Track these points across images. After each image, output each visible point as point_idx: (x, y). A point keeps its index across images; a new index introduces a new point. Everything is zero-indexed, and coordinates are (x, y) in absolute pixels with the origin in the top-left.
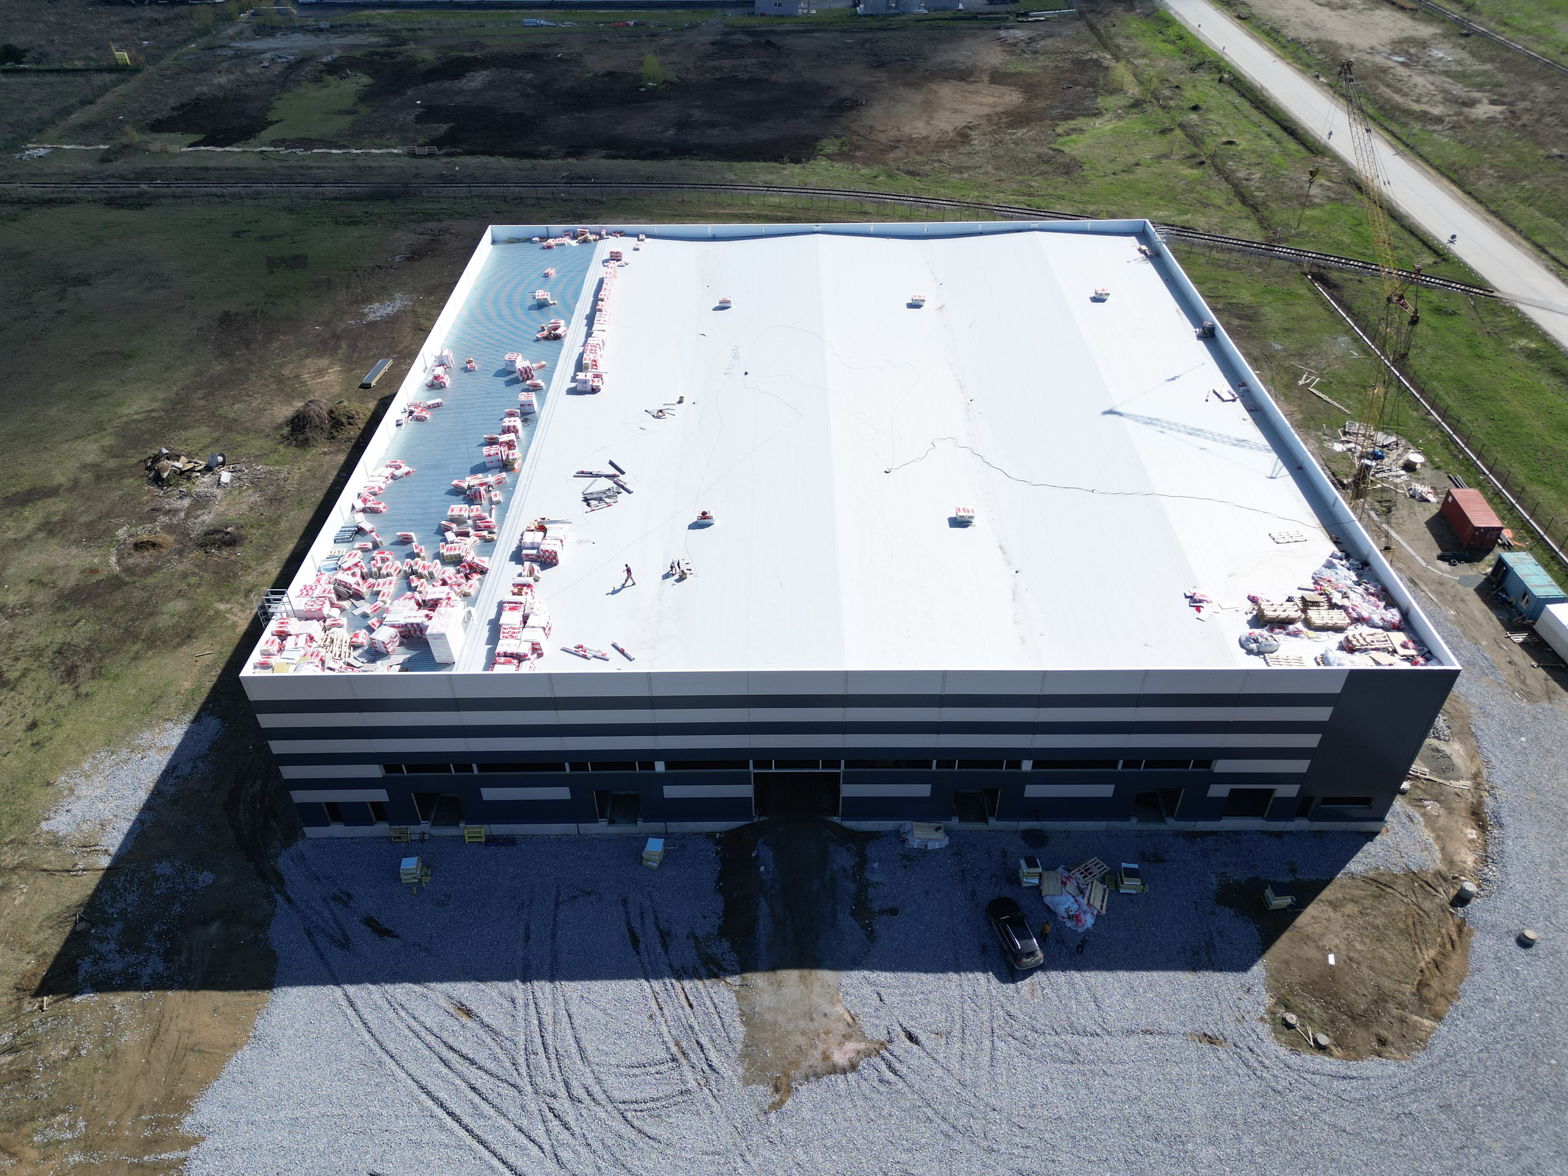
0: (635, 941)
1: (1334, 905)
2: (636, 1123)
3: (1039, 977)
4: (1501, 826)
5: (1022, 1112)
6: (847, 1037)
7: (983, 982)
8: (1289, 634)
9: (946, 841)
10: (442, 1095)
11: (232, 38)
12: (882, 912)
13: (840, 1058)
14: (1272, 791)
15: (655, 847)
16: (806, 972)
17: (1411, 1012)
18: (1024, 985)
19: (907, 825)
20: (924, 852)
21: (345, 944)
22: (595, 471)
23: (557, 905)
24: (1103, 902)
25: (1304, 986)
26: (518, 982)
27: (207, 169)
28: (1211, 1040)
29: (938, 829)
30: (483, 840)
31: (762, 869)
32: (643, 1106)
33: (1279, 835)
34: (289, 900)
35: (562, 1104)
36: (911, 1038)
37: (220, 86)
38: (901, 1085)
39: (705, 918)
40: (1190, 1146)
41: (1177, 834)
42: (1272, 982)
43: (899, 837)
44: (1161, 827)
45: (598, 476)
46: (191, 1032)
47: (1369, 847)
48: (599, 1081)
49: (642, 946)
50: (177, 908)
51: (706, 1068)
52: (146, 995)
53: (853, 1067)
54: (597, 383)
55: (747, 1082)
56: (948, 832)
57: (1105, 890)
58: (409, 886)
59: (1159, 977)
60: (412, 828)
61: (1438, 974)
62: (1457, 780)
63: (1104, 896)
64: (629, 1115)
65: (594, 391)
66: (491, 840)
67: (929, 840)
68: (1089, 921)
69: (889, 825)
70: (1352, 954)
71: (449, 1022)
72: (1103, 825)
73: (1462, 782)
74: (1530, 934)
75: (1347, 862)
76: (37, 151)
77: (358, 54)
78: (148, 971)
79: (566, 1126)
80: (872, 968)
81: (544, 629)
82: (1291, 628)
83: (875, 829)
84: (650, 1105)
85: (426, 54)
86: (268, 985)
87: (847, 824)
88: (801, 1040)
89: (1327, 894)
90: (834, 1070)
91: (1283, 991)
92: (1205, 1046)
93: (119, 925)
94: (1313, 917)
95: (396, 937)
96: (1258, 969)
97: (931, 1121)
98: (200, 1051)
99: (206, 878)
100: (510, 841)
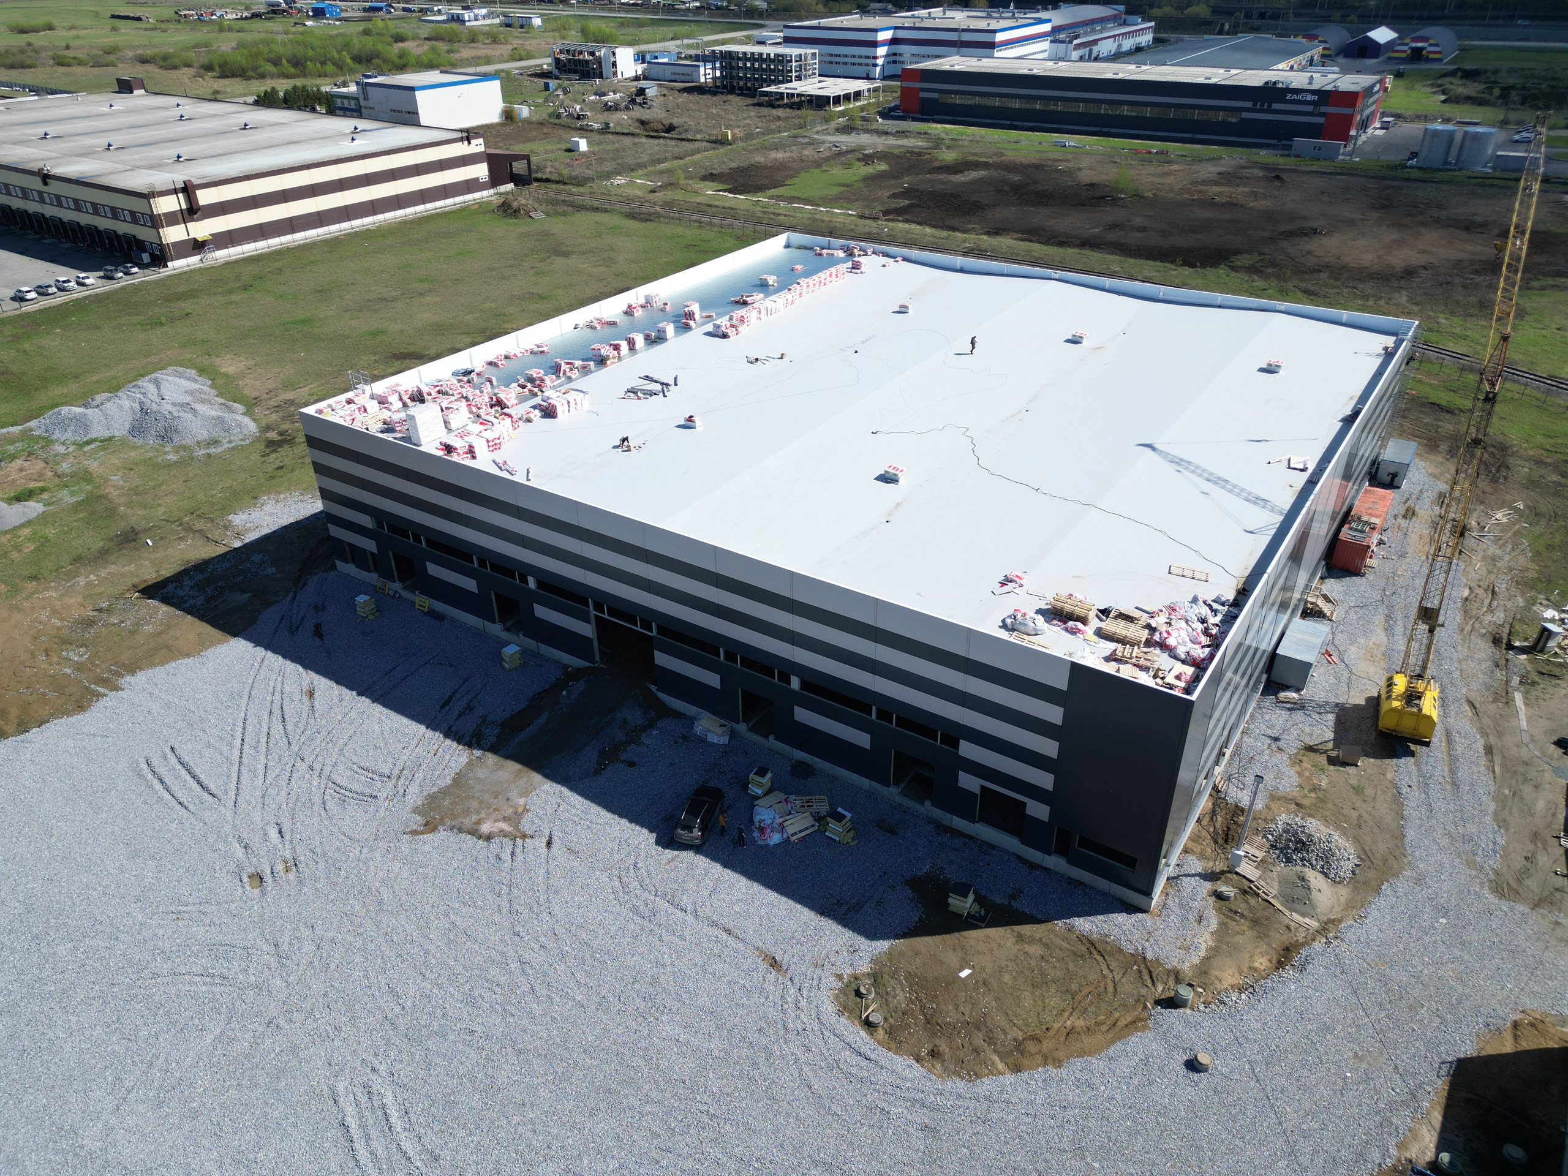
0: (446, 703)
1: (1020, 938)
2: (327, 797)
3: (688, 855)
4: (1302, 970)
5: (567, 926)
6: (505, 819)
7: (643, 838)
8: (1066, 630)
9: (725, 740)
10: (250, 728)
12: (623, 762)
13: (486, 828)
14: (1024, 805)
15: (510, 650)
16: (526, 769)
17: (995, 1051)
18: (669, 853)
19: (703, 713)
20: (702, 740)
21: (293, 631)
22: (655, 377)
23: (428, 662)
24: (800, 832)
25: (910, 976)
26: (354, 693)
27: (710, 206)
28: (774, 964)
29: (721, 726)
30: (426, 610)
31: (564, 693)
32: (342, 791)
33: (1033, 866)
34: (294, 598)
35: (302, 767)
36: (549, 844)
37: (776, 160)
38: (507, 865)
39: (503, 710)
40: (665, 1018)
41: (931, 821)
42: (884, 958)
43: (691, 721)
44: (919, 808)
45: (656, 381)
46: (177, 638)
47: (1120, 918)
48: (334, 766)
49: (447, 708)
50: (240, 579)
51: (401, 791)
52: (178, 612)
53: (489, 838)
54: (729, 331)
55: (416, 811)
56: (733, 735)
57: (813, 826)
59: (784, 904)
60: (389, 584)
61: (1062, 1039)
62: (1303, 915)
63: (807, 829)
64: (328, 791)
65: (725, 336)
66: (432, 614)
67: (710, 731)
68: (776, 839)
69: (690, 709)
70: (992, 981)
71: (297, 695)
72: (865, 782)
73: (1307, 920)
74: (1203, 1058)
75: (1079, 916)
76: (619, 180)
78: (192, 602)
79: (290, 778)
80: (571, 789)
82: (1071, 624)
83: (682, 711)
84: (347, 793)
86: (235, 635)
87: (661, 695)
88: (475, 806)
89: (1026, 929)
90: (475, 833)
91: (886, 969)
92: (763, 966)
93: (206, 575)
94: (987, 937)
95: (322, 640)
96: (882, 946)
97: (499, 895)
98: (171, 650)
99: (271, 570)
100: (441, 617)
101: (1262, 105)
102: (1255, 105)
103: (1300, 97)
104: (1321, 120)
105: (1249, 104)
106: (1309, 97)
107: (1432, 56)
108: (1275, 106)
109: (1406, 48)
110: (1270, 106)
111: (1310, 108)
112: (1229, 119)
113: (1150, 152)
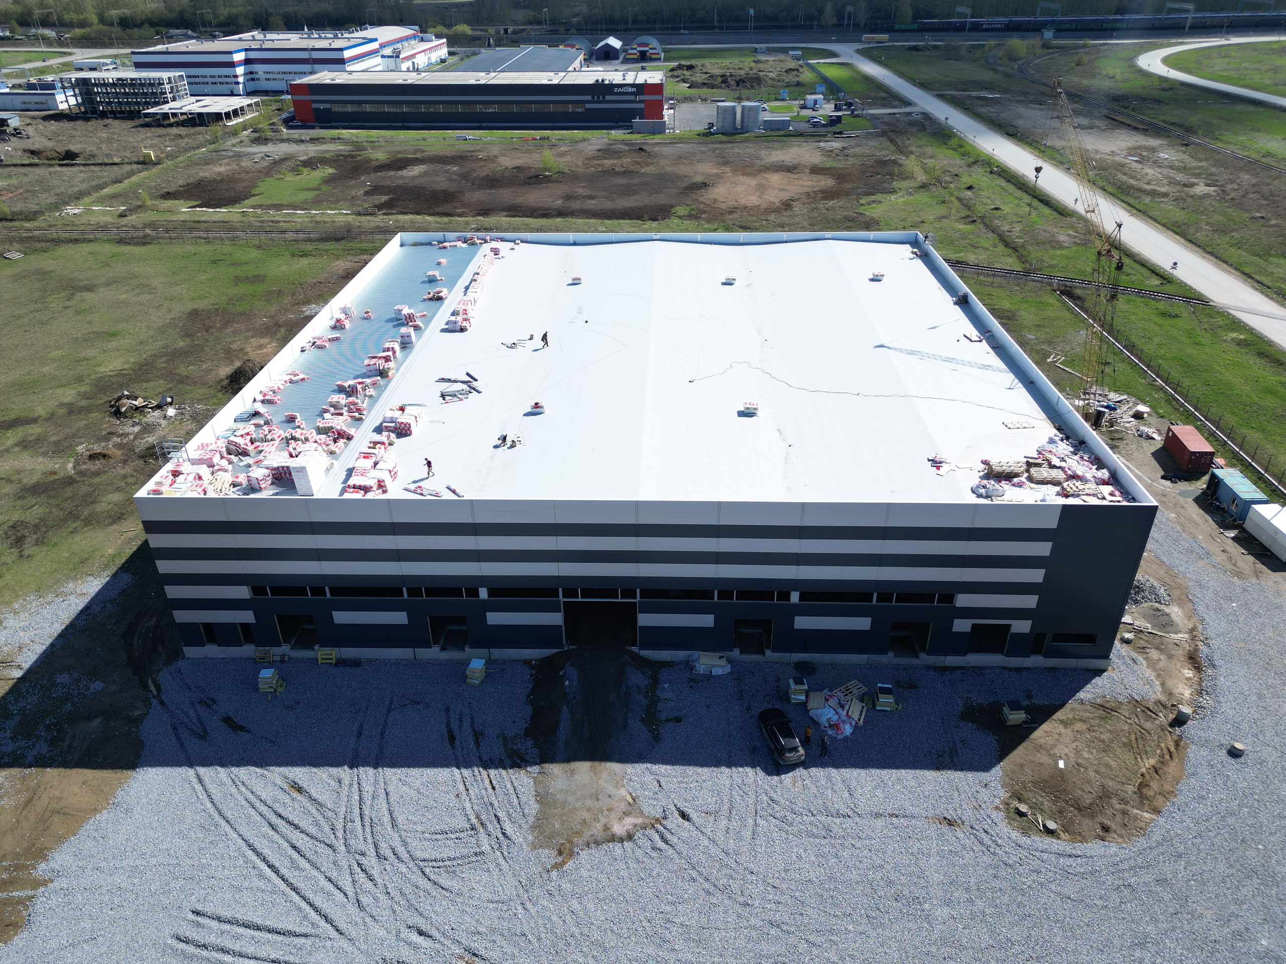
0: (452, 738)
1: (1065, 723)
2: (432, 877)
3: (800, 772)
4: (1214, 666)
5: (776, 875)
6: (626, 814)
7: (752, 776)
8: (1014, 485)
9: (728, 669)
10: (266, 852)
11: (234, 145)
12: (667, 720)
13: (619, 829)
14: (1009, 626)
15: (477, 665)
16: (596, 764)
17: (1133, 807)
18: (787, 778)
19: (695, 654)
20: (709, 677)
21: (203, 735)
22: (453, 378)
23: (389, 711)
24: (861, 715)
25: (1036, 784)
26: (346, 767)
27: (199, 222)
28: (950, 823)
29: (721, 658)
30: (334, 661)
31: (567, 683)
32: (441, 864)
33: (1018, 670)
34: (162, 703)
35: (371, 862)
36: (684, 816)
37: (219, 173)
38: (671, 851)
39: (515, 722)
40: (927, 906)
41: (929, 668)
42: (1007, 780)
43: (688, 665)
44: (914, 661)
45: (455, 381)
46: (60, 799)
47: (1097, 681)
48: (405, 843)
49: (457, 742)
50: (69, 707)
51: (500, 836)
52: (27, 771)
53: (630, 837)
54: (465, 324)
55: (534, 847)
56: (730, 661)
57: (863, 707)
58: (266, 694)
59: (908, 775)
60: (275, 650)
61: (1157, 777)
62: (1176, 633)
63: (862, 712)
64: (427, 871)
65: (462, 330)
66: (341, 663)
67: (713, 666)
68: (848, 730)
69: (679, 655)
70: (1080, 761)
71: (282, 796)
72: (864, 657)
73: (1180, 635)
74: (1239, 746)
75: (1078, 692)
76: (72, 210)
77: (328, 156)
78: (34, 752)
79: (371, 879)
80: (654, 762)
81: (390, 471)
82: (1015, 480)
83: (668, 659)
84: (448, 863)
85: (380, 156)
86: (132, 765)
87: (645, 653)
88: (586, 815)
89: (1059, 715)
90: (613, 839)
91: (1016, 787)
92: (945, 828)
93: (17, 719)
94: (1046, 732)
95: (248, 732)
96: (997, 771)
97: (694, 880)
98: (64, 814)
99: (97, 686)
100: (356, 663)
101: (598, 98)
102: (593, 98)
103: (623, 90)
104: (642, 106)
105: (589, 98)
106: (630, 90)
107: (653, 56)
108: (608, 98)
109: (635, 51)
110: (604, 98)
111: (632, 98)
112: (577, 110)
113: (535, 139)
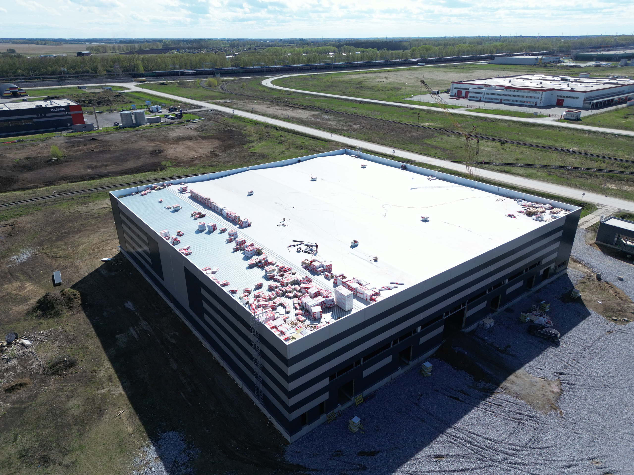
0: (457, 399)
1: (583, 291)
2: (539, 447)
4: (583, 261)
6: (549, 384)
9: (494, 321)
12: (506, 348)
13: (555, 390)
14: (549, 268)
15: (428, 365)
16: (514, 374)
18: (562, 345)
19: (481, 322)
20: (492, 327)
21: (363, 467)
23: (417, 405)
25: (605, 311)
26: (441, 435)
28: (611, 332)
29: (489, 319)
30: (363, 401)
32: (533, 441)
33: (552, 283)
35: (511, 459)
36: (561, 374)
38: (577, 387)
39: (466, 379)
41: (535, 293)
42: (598, 313)
43: (480, 328)
44: (531, 292)
47: (570, 277)
48: (512, 444)
49: (461, 399)
51: (530, 419)
53: (562, 390)
55: (545, 414)
56: (493, 318)
58: (358, 432)
59: (581, 325)
60: (335, 411)
61: (619, 294)
64: (534, 446)
66: (366, 399)
67: (490, 323)
69: (475, 326)
70: (601, 299)
71: (441, 464)
72: (520, 298)
79: (522, 464)
80: (526, 363)
83: (472, 329)
84: (534, 439)
87: (466, 331)
88: (542, 393)
90: (559, 394)
91: (604, 314)
92: (612, 334)
94: (584, 296)
95: (378, 452)
96: (592, 312)
100: (371, 396)
101: (41, 115)
102: (38, 115)
103: (57, 110)
104: (71, 117)
105: (35, 116)
106: (61, 109)
107: (22, 94)
108: (47, 115)
109: (9, 92)
110: (45, 115)
111: (63, 113)
112: (27, 123)
